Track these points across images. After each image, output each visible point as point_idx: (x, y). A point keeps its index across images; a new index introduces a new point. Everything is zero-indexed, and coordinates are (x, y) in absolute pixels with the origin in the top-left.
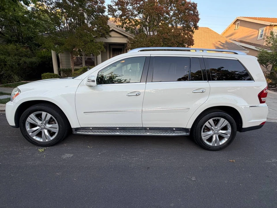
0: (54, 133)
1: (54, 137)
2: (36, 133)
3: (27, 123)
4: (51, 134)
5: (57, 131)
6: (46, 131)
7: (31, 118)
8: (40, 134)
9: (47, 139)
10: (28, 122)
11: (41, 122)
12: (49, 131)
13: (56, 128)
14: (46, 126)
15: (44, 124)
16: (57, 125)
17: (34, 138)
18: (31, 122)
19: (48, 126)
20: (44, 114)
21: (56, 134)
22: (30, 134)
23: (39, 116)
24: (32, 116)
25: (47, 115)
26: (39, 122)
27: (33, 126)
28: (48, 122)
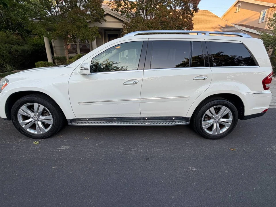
0: (48, 125)
1: (49, 129)
2: (29, 125)
3: (18, 115)
4: (46, 126)
5: (51, 122)
6: (40, 123)
7: (22, 110)
8: (33, 127)
9: (41, 131)
10: (20, 114)
11: (34, 114)
12: (43, 123)
13: (51, 120)
14: (40, 118)
15: (37, 116)
16: (51, 117)
17: (28, 130)
18: (23, 115)
19: (42, 118)
20: (36, 105)
21: (51, 126)
22: (23, 126)
23: (31, 108)
24: (24, 107)
25: (39, 106)
26: (32, 114)
27: (25, 118)
28: (41, 113)
